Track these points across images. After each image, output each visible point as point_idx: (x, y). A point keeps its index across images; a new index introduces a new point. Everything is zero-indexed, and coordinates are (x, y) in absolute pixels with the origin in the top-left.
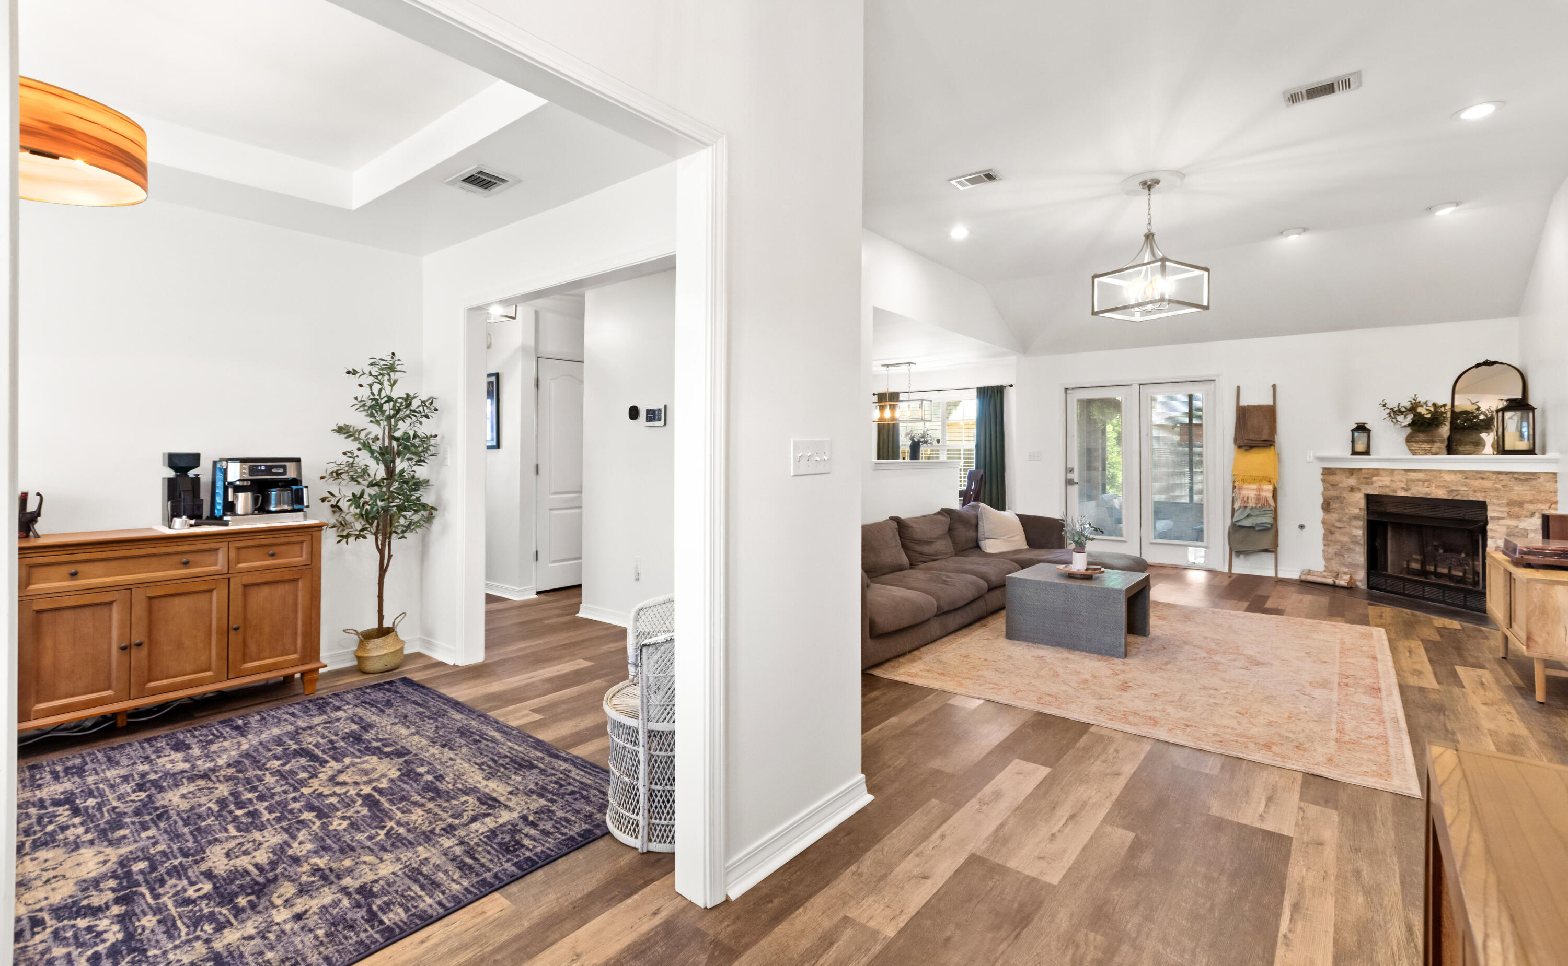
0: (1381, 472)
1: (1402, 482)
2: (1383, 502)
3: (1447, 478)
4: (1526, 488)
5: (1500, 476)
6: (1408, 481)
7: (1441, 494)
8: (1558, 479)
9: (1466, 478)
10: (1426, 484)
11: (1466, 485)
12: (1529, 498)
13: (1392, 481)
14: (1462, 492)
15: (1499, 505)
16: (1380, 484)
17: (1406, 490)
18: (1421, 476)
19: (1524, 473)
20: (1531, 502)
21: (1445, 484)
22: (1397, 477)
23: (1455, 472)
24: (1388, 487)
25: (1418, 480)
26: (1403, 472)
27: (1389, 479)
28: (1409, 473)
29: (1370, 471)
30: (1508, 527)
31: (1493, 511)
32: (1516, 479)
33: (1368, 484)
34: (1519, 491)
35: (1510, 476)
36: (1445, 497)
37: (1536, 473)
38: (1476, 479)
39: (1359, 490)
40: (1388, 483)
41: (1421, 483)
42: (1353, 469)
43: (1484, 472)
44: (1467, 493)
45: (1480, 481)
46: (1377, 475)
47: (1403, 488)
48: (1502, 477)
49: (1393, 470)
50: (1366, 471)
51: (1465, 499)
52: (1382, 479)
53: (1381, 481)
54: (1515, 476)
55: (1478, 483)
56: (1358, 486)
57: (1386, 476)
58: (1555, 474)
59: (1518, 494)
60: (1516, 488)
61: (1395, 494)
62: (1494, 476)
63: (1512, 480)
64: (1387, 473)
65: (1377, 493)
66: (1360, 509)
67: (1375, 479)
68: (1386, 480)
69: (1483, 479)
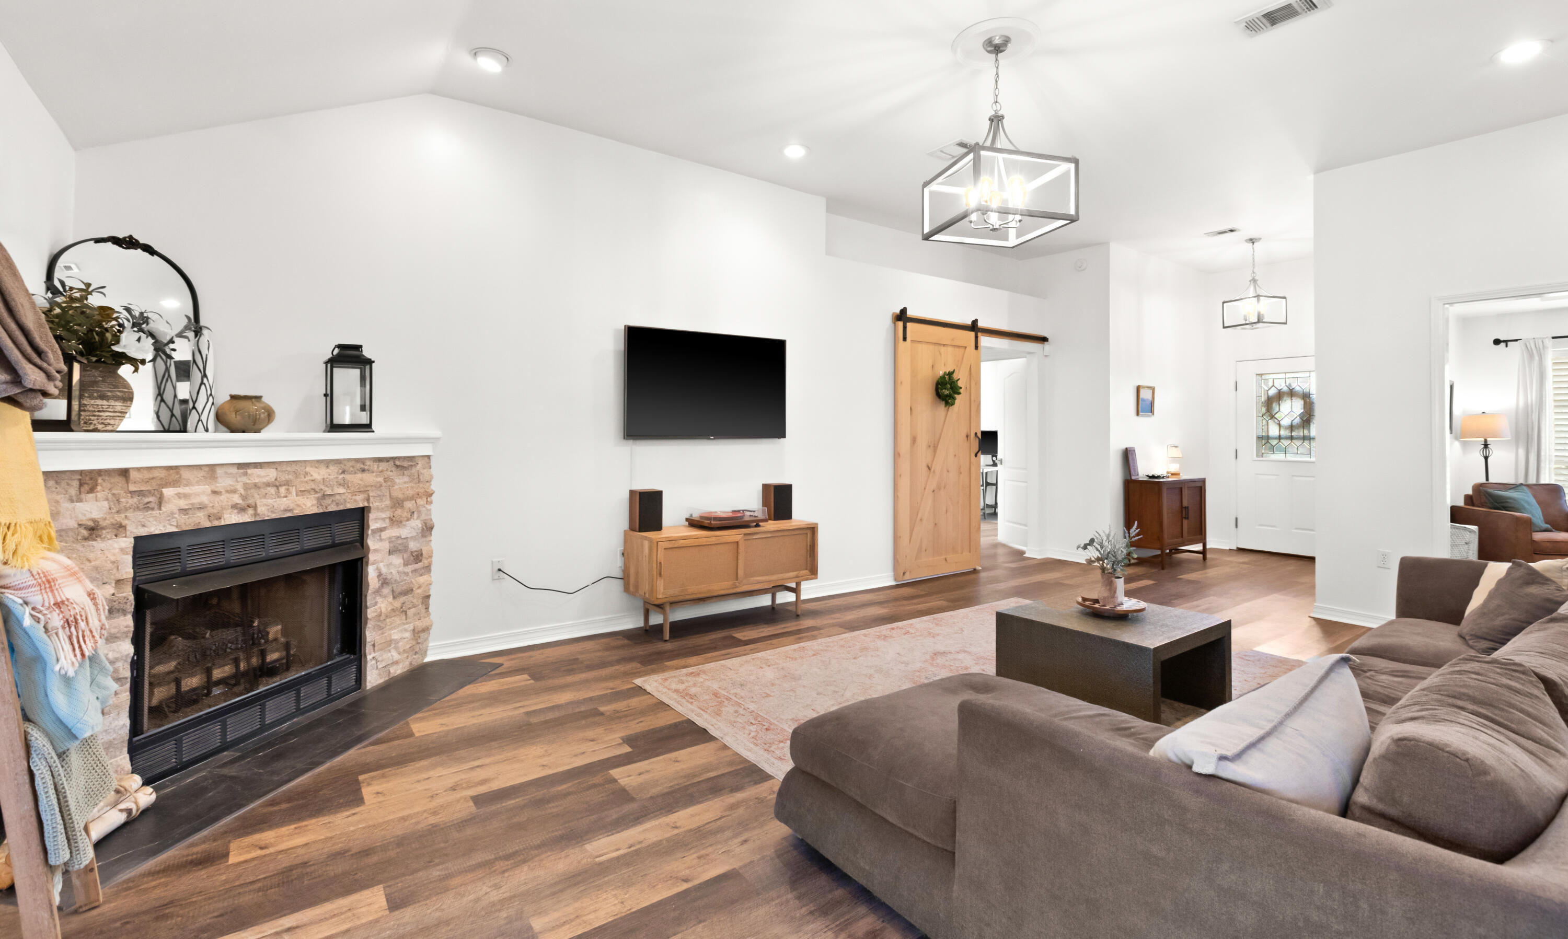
0: (185, 474)
1: (234, 491)
2: (178, 550)
3: (318, 474)
4: (406, 479)
5: (381, 464)
6: (246, 487)
7: (309, 506)
8: (432, 464)
9: (343, 472)
10: (283, 490)
11: (344, 484)
12: (410, 493)
13: (215, 492)
14: (338, 497)
15: (382, 510)
16: (183, 504)
17: (242, 510)
18: (270, 474)
19: (405, 458)
20: (411, 498)
21: (313, 486)
22: (224, 482)
23: (327, 463)
24: (201, 508)
25: (268, 485)
26: (234, 470)
27: (207, 488)
28: (249, 471)
29: (156, 474)
30: (390, 540)
31: (376, 519)
32: (397, 466)
33: (147, 507)
34: (402, 484)
35: (391, 463)
36: (315, 510)
37: (414, 457)
38: (355, 473)
39: (119, 528)
40: (205, 499)
41: (272, 490)
42: (100, 472)
43: (362, 461)
44: (344, 497)
45: (360, 475)
46: (175, 483)
47: (234, 506)
48: (383, 466)
49: (212, 468)
50: (147, 475)
51: (341, 508)
52: (186, 490)
53: (186, 496)
54: (398, 463)
55: (356, 479)
56: (119, 518)
57: (198, 483)
58: (429, 457)
59: (401, 489)
60: (397, 481)
61: (216, 523)
62: (375, 466)
63: (393, 469)
64: (201, 474)
65: (174, 530)
66: (119, 582)
67: (168, 492)
68: (200, 492)
69: (363, 471)
